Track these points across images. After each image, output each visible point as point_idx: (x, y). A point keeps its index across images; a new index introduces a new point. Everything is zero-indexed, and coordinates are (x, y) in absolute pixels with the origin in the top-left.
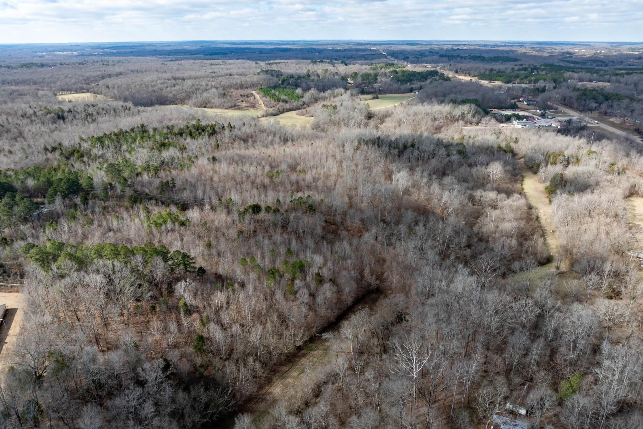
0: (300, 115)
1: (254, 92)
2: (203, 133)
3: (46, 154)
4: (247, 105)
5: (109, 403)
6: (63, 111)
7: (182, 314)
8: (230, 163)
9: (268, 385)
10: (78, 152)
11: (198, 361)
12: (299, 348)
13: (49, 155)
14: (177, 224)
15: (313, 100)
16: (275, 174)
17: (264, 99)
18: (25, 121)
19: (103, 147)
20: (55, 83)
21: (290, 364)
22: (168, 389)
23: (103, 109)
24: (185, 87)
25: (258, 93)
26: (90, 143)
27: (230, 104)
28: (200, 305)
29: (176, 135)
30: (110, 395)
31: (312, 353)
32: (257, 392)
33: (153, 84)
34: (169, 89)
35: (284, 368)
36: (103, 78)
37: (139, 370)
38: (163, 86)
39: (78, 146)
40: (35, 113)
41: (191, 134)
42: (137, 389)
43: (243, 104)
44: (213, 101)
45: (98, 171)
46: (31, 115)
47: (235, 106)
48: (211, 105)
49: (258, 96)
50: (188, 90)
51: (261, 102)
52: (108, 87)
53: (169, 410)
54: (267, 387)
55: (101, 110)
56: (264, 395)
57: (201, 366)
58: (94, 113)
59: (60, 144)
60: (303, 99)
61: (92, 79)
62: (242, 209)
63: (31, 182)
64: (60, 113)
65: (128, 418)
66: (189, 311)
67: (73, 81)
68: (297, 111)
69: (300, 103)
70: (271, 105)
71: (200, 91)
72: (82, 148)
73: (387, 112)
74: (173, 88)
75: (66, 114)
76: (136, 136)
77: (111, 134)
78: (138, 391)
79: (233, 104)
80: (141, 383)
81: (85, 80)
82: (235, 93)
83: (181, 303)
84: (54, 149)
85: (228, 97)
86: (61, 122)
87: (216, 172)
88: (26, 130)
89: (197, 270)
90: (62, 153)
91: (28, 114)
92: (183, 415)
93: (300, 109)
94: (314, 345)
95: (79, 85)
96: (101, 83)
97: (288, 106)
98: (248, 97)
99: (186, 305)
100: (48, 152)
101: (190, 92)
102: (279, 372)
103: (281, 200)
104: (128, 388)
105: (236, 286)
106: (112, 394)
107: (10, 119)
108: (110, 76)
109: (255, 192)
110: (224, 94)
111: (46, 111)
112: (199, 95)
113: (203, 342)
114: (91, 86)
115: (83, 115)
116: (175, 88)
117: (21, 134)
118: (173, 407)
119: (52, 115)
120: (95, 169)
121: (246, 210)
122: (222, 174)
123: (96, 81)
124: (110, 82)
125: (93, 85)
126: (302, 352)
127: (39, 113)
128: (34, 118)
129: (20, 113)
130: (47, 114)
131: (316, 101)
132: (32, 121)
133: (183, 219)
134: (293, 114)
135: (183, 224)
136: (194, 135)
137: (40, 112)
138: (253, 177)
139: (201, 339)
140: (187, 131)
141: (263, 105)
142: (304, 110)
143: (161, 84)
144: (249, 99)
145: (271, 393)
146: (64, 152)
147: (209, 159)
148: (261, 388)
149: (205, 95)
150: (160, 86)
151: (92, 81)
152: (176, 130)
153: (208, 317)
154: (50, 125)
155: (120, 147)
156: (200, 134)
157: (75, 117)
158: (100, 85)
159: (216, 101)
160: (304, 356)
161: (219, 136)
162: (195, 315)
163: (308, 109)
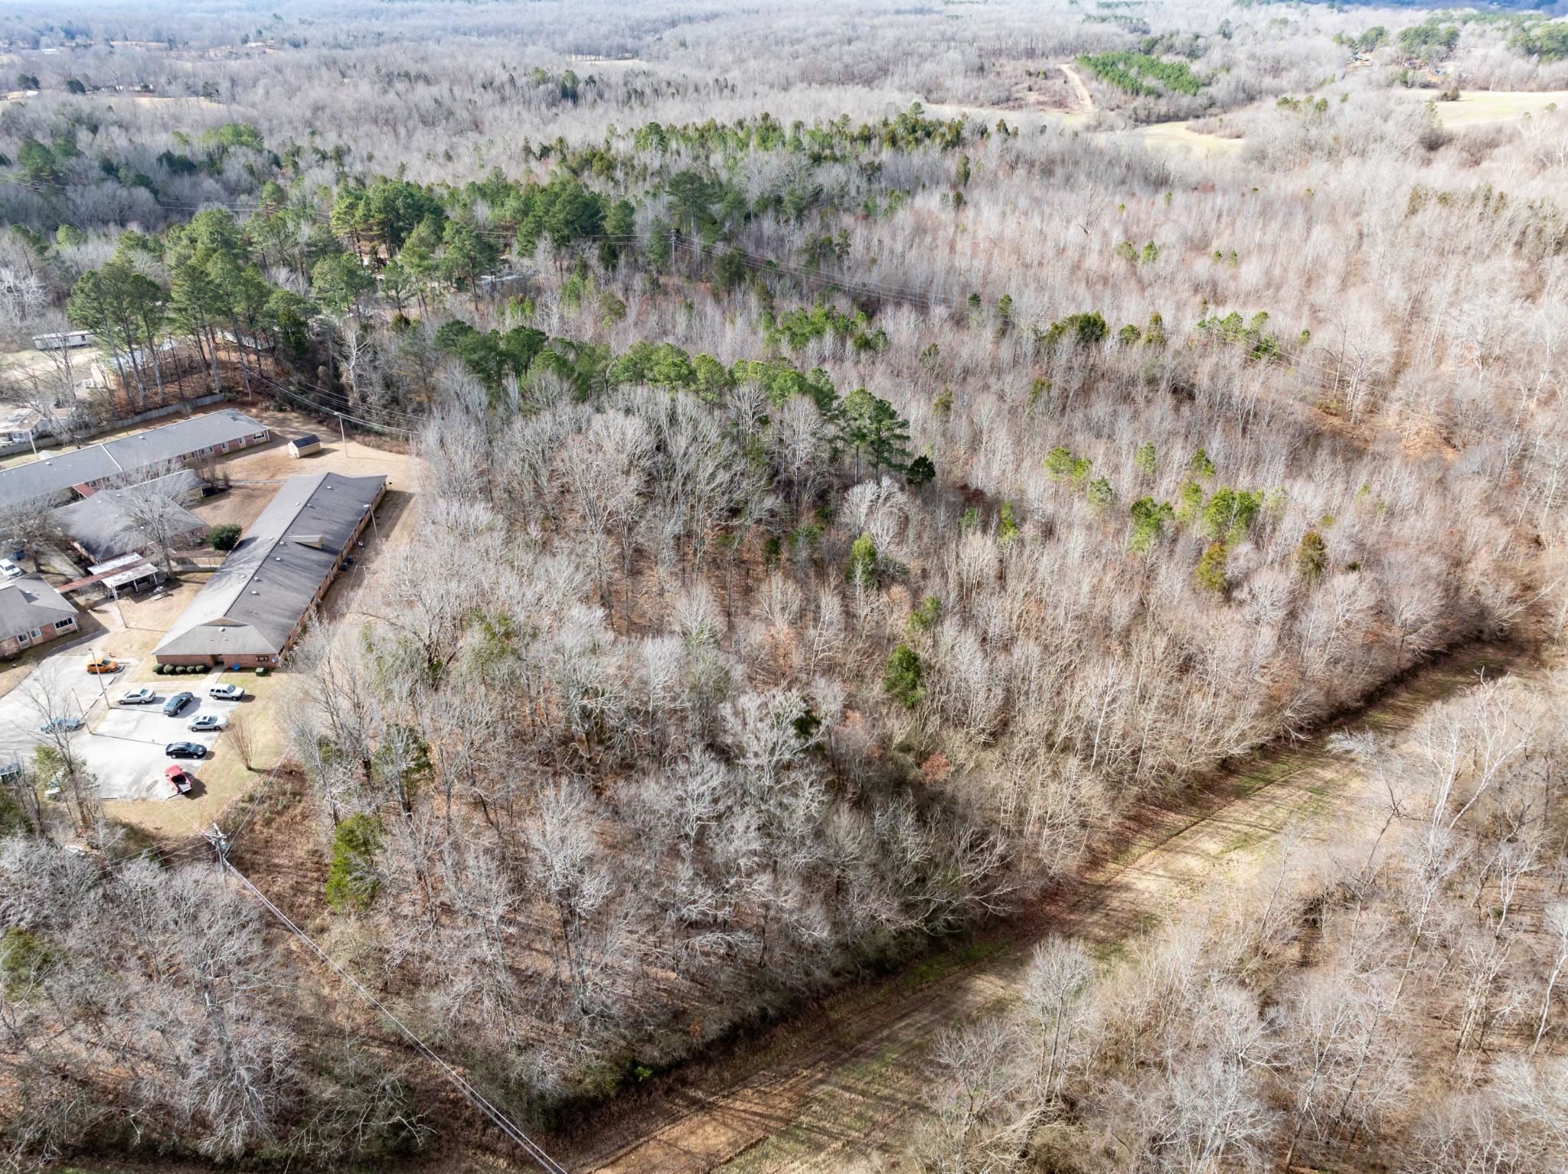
0: (1200, 132)
1: (1065, 68)
2: (927, 141)
3: (526, 161)
4: (1042, 98)
5: (622, 790)
6: (575, 80)
7: (859, 578)
8: (1004, 214)
9: (1116, 859)
10: (602, 159)
11: (900, 728)
12: (1227, 766)
13: (533, 163)
14: (849, 343)
15: (1241, 96)
16: (1143, 254)
17: (1094, 84)
18: (490, 96)
19: (665, 151)
20: (563, 34)
21: (1195, 811)
22: (807, 792)
23: (669, 84)
24: (877, 48)
25: (1078, 70)
26: (632, 141)
27: (994, 94)
28: (914, 566)
29: (853, 140)
30: (627, 768)
31: (1271, 790)
32: (1080, 870)
33: (795, 36)
34: (835, 49)
35: (1171, 818)
36: (673, 24)
37: (726, 710)
38: (822, 41)
39: (603, 147)
40: (512, 80)
41: (893, 141)
42: (713, 766)
43: (1033, 97)
44: (948, 83)
45: (648, 201)
46: (502, 86)
47: (1008, 100)
48: (941, 94)
49: (1075, 78)
50: (884, 54)
51: (1083, 92)
52: (683, 44)
53: (801, 858)
54: (1112, 866)
55: (664, 85)
56: (1100, 887)
57: (905, 748)
58: (648, 91)
59: (561, 140)
60: (1213, 90)
61: (648, 26)
62: (1046, 327)
63: (484, 212)
64: (569, 84)
65: (675, 853)
66: (881, 576)
67: (604, 30)
68: (1191, 122)
69: (1201, 100)
70: (1113, 104)
71: (916, 59)
72: (613, 152)
73: (1499, 130)
74: (846, 48)
75: (581, 87)
76: (749, 136)
77: (685, 128)
78: (714, 774)
79: (1003, 95)
80: (726, 755)
81: (632, 29)
82: (1012, 68)
83: (859, 545)
84: (545, 152)
85: (992, 76)
86: (569, 104)
87: (964, 230)
88: (488, 116)
89: (909, 463)
90: (564, 159)
91: (497, 83)
92: (840, 887)
93: (1197, 117)
94: (1276, 769)
95: (617, 40)
96: (667, 34)
97: (1162, 107)
98: (1046, 77)
99: (872, 554)
100: (531, 157)
101: (887, 62)
102: (1155, 825)
103: (1167, 319)
104: (687, 759)
105: (1029, 530)
106: (631, 767)
107: (457, 91)
108: (690, 20)
109: (1081, 290)
110: (982, 69)
111: (539, 76)
112: (912, 70)
113: (918, 674)
114: (643, 43)
115: (622, 92)
116: (852, 48)
117: (477, 126)
118: (820, 852)
119: (550, 86)
120: (641, 196)
121: (1059, 330)
122: (981, 234)
123: (656, 31)
124: (687, 31)
125: (649, 39)
126: (1234, 781)
127: (521, 81)
128: (508, 90)
129: (480, 78)
130: (539, 83)
131: (1251, 99)
132: (503, 99)
133: (870, 333)
134: (1178, 128)
135: (866, 344)
136: (902, 143)
137: (524, 79)
138: (1072, 254)
139: (911, 662)
140: (883, 131)
141: (1088, 101)
142: (1213, 121)
143: (817, 36)
144: (1049, 83)
145: (1127, 888)
146: (569, 157)
147: (945, 197)
148: (1095, 861)
149: (929, 67)
150: (813, 41)
151: (648, 31)
152: (855, 129)
153: (938, 605)
154: (543, 106)
155: (707, 158)
156: (918, 141)
157: (601, 96)
158: (666, 39)
159: (959, 83)
160: (1241, 794)
161: (970, 152)
162: (897, 590)
163: (1226, 117)
